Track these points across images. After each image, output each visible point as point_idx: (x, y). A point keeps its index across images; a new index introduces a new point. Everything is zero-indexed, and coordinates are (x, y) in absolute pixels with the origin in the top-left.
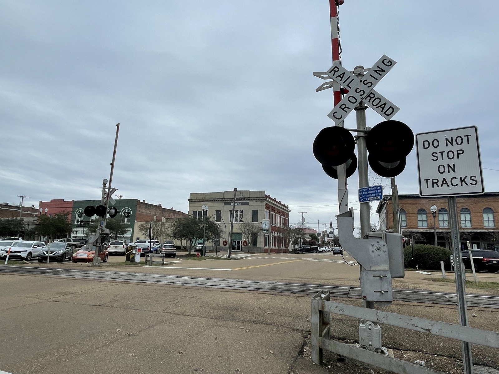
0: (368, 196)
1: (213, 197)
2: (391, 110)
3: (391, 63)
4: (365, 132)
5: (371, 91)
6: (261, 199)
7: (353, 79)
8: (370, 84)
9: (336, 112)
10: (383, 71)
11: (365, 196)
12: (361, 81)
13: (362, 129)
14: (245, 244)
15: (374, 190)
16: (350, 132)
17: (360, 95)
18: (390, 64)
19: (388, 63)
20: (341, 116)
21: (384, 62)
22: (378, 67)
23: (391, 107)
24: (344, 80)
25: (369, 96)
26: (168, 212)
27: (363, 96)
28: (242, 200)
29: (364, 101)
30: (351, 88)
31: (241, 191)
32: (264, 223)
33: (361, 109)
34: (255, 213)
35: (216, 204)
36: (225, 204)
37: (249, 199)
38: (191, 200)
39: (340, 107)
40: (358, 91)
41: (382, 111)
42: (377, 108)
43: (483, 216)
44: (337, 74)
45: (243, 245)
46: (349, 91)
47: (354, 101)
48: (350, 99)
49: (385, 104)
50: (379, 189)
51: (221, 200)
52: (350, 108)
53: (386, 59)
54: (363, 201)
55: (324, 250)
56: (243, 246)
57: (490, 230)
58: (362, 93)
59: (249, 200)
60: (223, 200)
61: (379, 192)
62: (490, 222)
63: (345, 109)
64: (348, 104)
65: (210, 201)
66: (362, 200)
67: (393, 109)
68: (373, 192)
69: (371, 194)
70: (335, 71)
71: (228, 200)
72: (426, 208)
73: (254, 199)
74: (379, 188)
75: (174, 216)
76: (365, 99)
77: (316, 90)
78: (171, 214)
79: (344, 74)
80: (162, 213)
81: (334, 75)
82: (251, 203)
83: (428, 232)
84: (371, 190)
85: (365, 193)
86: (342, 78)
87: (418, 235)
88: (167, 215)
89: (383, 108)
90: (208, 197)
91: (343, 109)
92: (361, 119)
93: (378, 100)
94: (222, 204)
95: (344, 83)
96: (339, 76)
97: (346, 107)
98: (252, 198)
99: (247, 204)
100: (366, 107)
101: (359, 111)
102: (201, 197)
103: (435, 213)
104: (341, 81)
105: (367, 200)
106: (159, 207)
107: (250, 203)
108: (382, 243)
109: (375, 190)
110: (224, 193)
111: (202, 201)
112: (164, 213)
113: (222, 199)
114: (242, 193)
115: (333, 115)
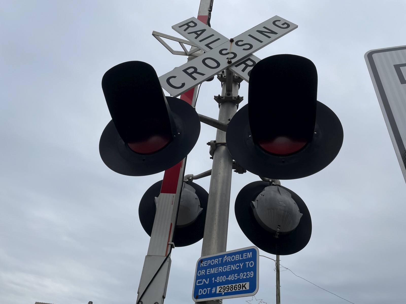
0: (219, 279)
11: (211, 281)
50: (249, 260)
54: (203, 296)
61: (250, 269)
66: (202, 292)
68: (233, 267)
69: (227, 274)
74: (250, 255)
84: (227, 263)
85: (213, 271)
105: (215, 294)
109: (239, 261)
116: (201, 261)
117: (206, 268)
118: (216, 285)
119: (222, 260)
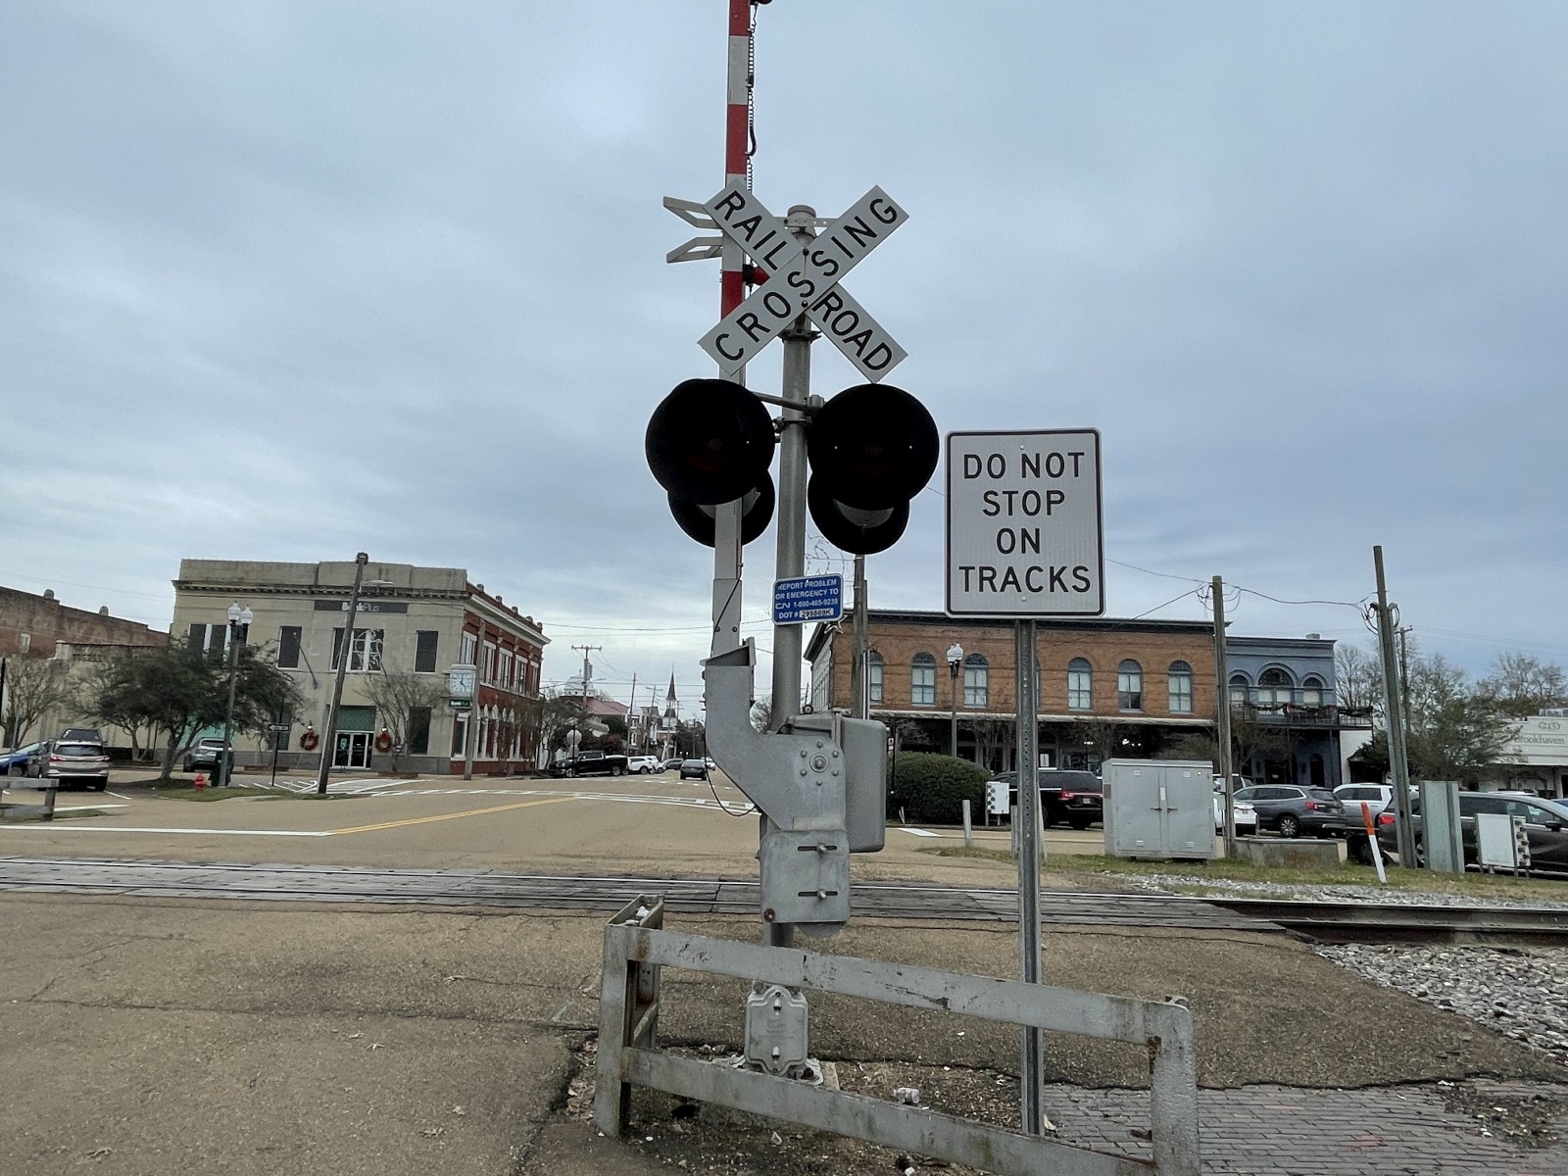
0: (801, 604)
1: (276, 578)
2: (883, 353)
3: (893, 216)
4: (806, 410)
5: (834, 290)
6: (452, 598)
7: (784, 243)
8: (830, 267)
9: (726, 336)
10: (870, 233)
11: (792, 605)
12: (806, 253)
13: (797, 399)
14: (384, 745)
15: (818, 588)
16: (763, 403)
17: (802, 295)
18: (890, 215)
19: (886, 212)
20: (741, 351)
21: (877, 207)
22: (857, 218)
23: (883, 346)
24: (756, 237)
25: (825, 301)
26: (86, 622)
27: (810, 300)
28: (382, 595)
29: (810, 313)
30: (775, 268)
31: (382, 564)
32: (455, 676)
33: (798, 338)
34: (427, 643)
35: (286, 603)
36: (320, 606)
37: (408, 593)
38: (187, 582)
39: (740, 322)
40: (796, 280)
41: (859, 354)
42: (846, 341)
43: (1067, 679)
44: (738, 216)
45: (378, 746)
46: (769, 277)
47: (782, 309)
48: (772, 300)
49: (868, 333)
50: (834, 587)
51: (304, 592)
52: (768, 331)
53: (880, 201)
54: (784, 620)
55: (646, 767)
56: (375, 752)
57: (1081, 717)
58: (806, 288)
59: (409, 596)
60: (312, 590)
61: (833, 596)
62: (1082, 695)
63: (752, 327)
64: (765, 318)
65: (262, 591)
66: (782, 615)
67: (890, 353)
68: (817, 593)
69: (810, 599)
70: (731, 204)
71: (330, 593)
72: (937, 651)
73: (425, 595)
74: (834, 582)
75: (111, 637)
76: (815, 309)
77: (668, 255)
78: (99, 629)
79: (758, 219)
80: (61, 627)
81: (727, 218)
82: (415, 607)
83: (936, 717)
84: (809, 588)
85: (793, 595)
86: (751, 231)
87: (911, 725)
88: (80, 635)
89: (862, 346)
90: (254, 578)
91: (748, 330)
92: (797, 369)
93: (849, 320)
94: (307, 604)
95: (755, 248)
96: (744, 224)
97: (755, 324)
98: (419, 590)
99: (402, 609)
100: (814, 336)
101: (794, 345)
102: (227, 575)
103: (958, 666)
104: (747, 239)
105: (798, 619)
106: (48, 601)
107: (409, 607)
108: (831, 747)
109: (823, 588)
110: (316, 569)
111: (229, 590)
112: (66, 626)
113: (310, 586)
114: (384, 572)
115: (716, 343)
116: (778, 585)
117: (785, 592)
118: (798, 609)
119: (804, 585)
